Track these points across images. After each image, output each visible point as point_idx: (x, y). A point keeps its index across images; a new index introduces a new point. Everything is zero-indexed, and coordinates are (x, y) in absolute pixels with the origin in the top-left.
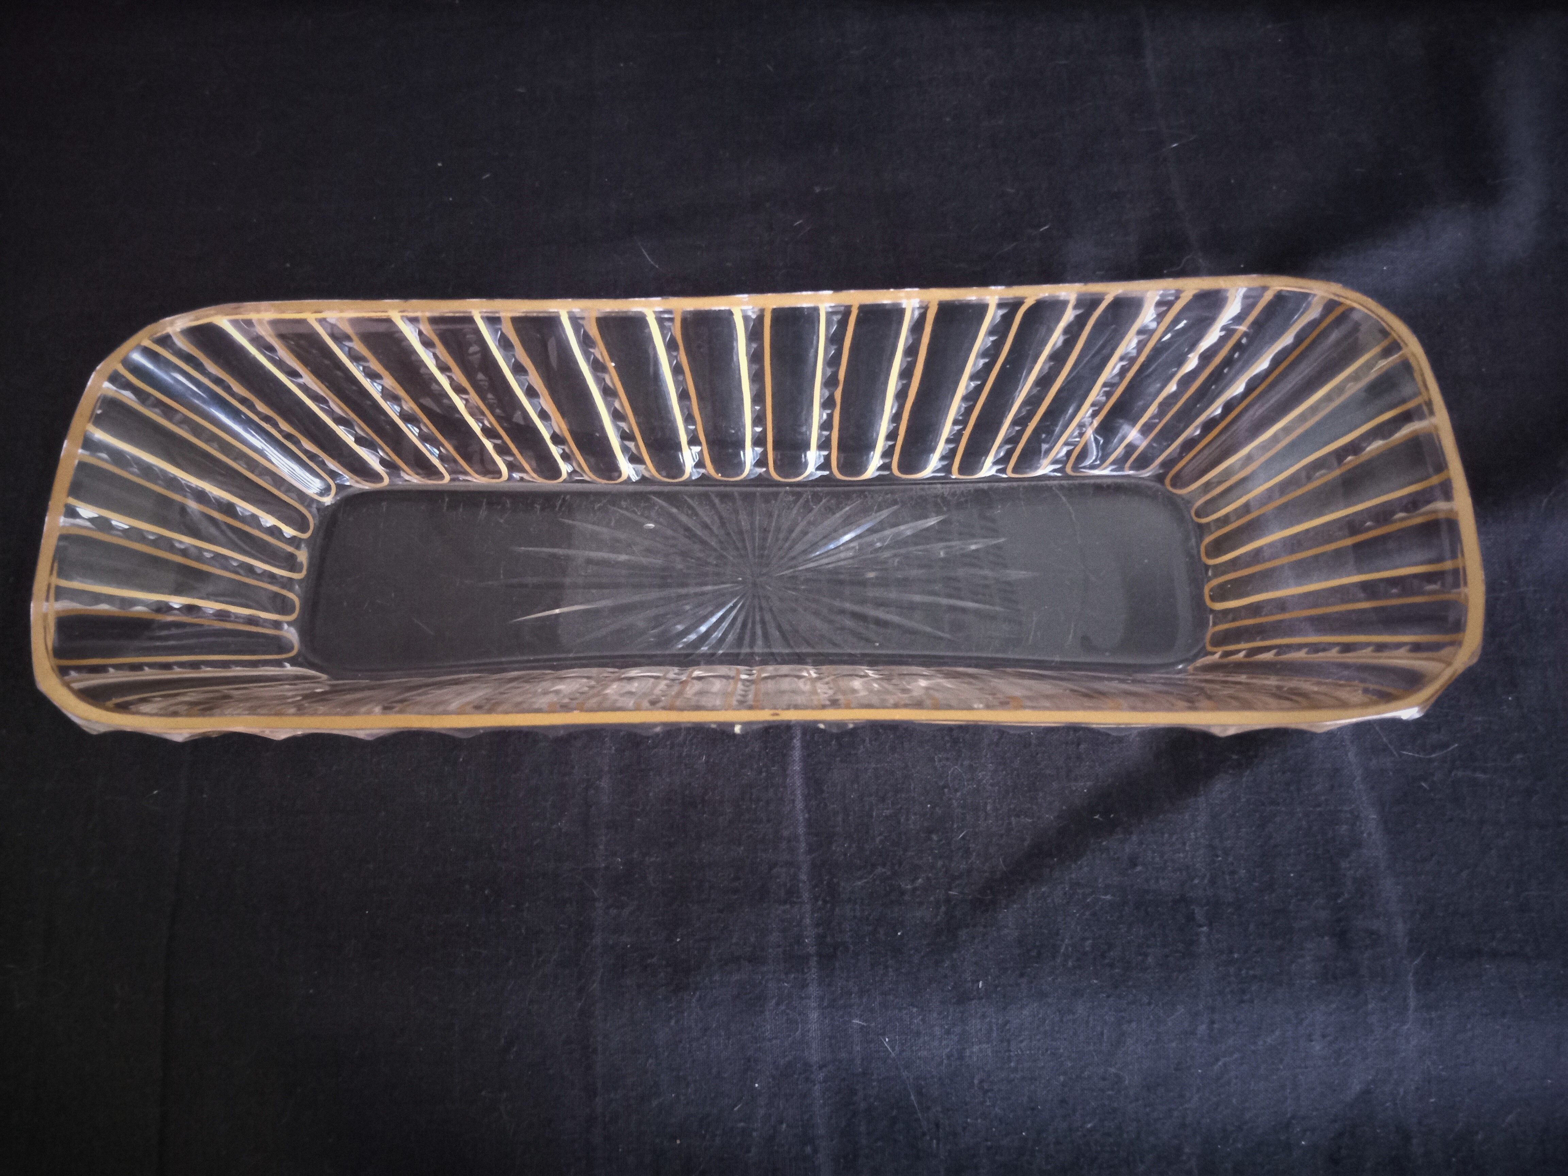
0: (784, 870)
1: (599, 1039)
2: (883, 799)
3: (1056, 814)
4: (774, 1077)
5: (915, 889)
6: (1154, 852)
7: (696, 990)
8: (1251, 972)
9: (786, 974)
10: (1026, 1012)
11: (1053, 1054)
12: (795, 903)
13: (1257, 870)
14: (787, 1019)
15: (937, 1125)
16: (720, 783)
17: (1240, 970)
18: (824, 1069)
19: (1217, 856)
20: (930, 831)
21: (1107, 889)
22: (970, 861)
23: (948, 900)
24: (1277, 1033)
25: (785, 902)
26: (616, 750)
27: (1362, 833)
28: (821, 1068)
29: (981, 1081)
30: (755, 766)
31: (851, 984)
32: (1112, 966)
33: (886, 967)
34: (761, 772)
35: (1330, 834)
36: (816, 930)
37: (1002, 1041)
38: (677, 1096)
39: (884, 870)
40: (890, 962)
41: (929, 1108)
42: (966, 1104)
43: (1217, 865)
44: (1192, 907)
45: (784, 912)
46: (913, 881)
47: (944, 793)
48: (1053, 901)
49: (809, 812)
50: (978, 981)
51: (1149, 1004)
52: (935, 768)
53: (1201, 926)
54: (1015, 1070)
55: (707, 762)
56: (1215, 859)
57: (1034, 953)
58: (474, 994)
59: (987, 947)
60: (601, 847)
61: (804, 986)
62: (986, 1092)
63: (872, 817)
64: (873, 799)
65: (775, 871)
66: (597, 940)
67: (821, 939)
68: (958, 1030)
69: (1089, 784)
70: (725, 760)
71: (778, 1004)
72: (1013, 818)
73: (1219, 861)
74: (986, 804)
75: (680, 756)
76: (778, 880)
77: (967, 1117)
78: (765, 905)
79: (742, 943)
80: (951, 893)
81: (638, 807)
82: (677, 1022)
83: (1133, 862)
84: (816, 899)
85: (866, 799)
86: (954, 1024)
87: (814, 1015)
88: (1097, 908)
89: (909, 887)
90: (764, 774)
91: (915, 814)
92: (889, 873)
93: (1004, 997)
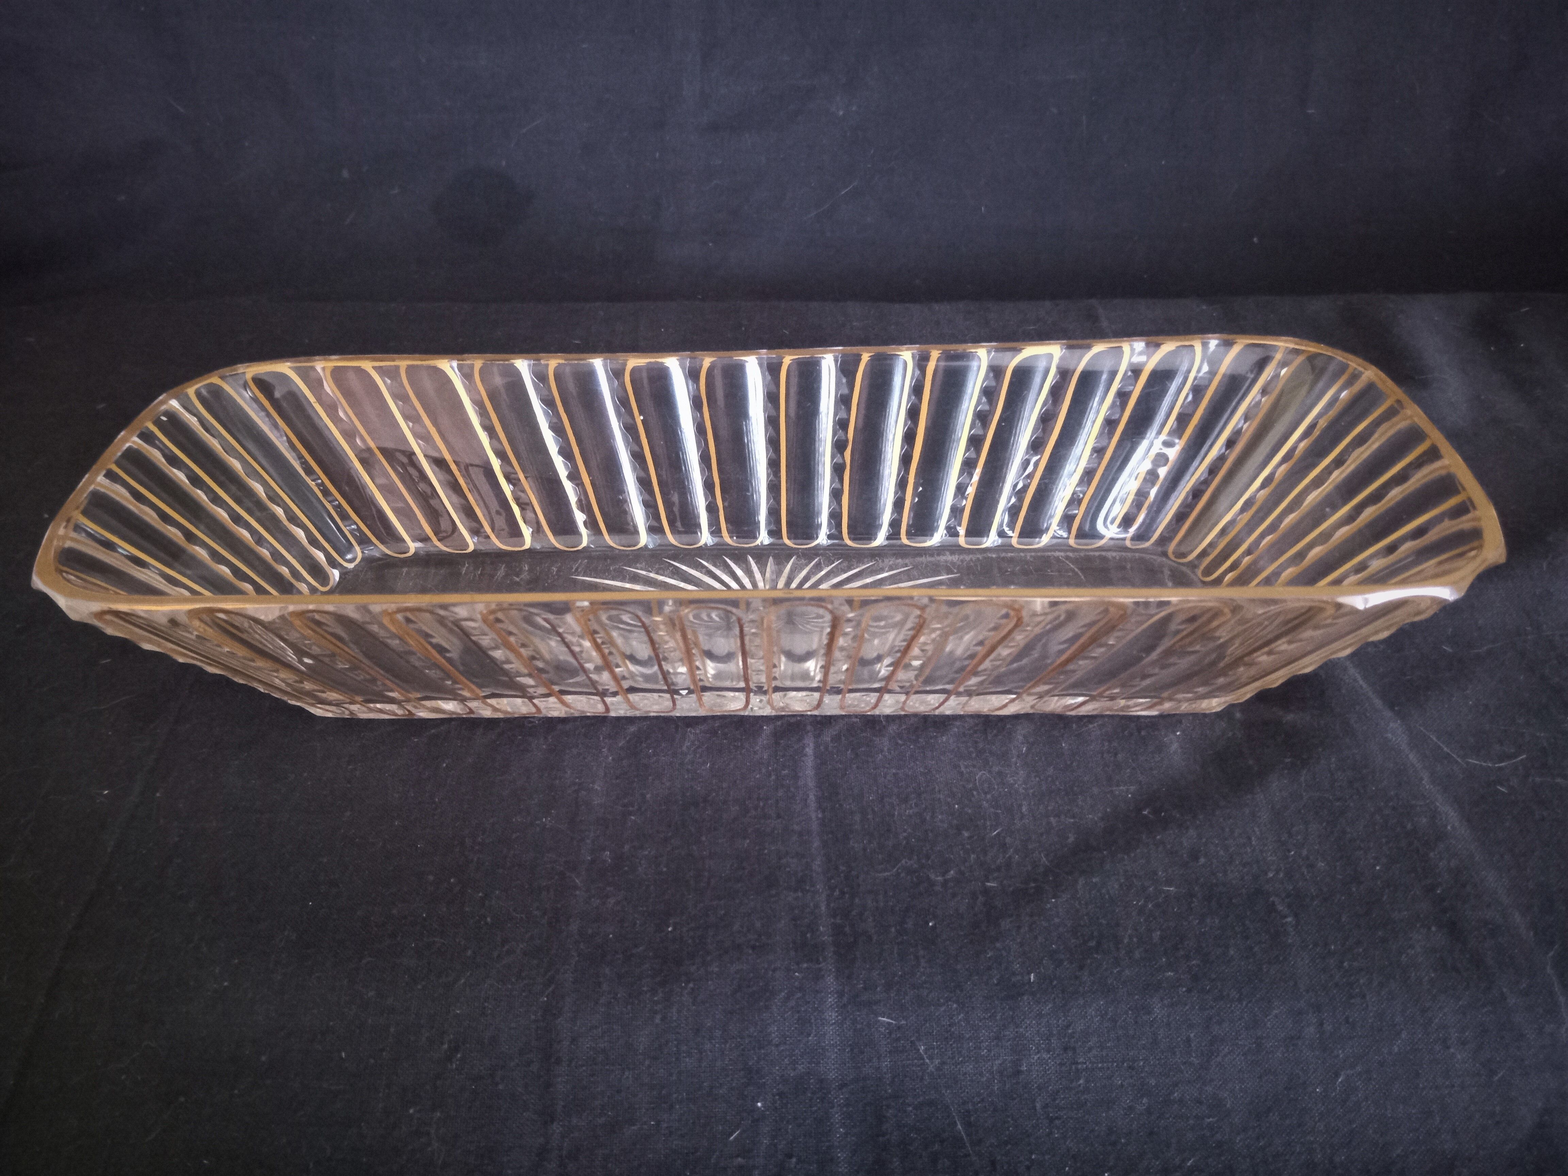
0: (795, 860)
1: (566, 1043)
2: (906, 800)
3: (1100, 815)
4: (781, 1094)
5: (946, 882)
6: (1216, 845)
7: (688, 982)
8: (1355, 964)
9: (798, 964)
10: (1091, 1011)
11: (1130, 1068)
12: (808, 891)
13: (1338, 864)
14: (799, 1019)
15: (993, 1163)
16: (725, 785)
17: (1342, 962)
18: (844, 1090)
19: (1289, 851)
20: (959, 829)
21: (1169, 882)
22: (1007, 856)
23: (986, 891)
24: (1404, 1035)
25: (796, 891)
26: (613, 759)
27: (1446, 826)
28: (842, 1086)
29: (1046, 1106)
30: (764, 770)
31: (875, 974)
32: (1187, 957)
33: (917, 958)
34: (770, 775)
35: (1409, 826)
36: (832, 920)
37: (1066, 1049)
38: (658, 1123)
39: (909, 863)
40: (921, 953)
41: (980, 1141)
42: (1028, 1136)
43: (1290, 859)
44: (1271, 899)
45: (796, 899)
46: (944, 874)
47: (973, 795)
48: (1108, 893)
49: (823, 812)
50: (1029, 973)
51: (1240, 1000)
52: (961, 774)
53: (1286, 917)
54: (1087, 1090)
55: (711, 768)
56: (1287, 854)
57: (1092, 944)
58: (419, 987)
59: (1036, 938)
60: (588, 841)
61: (818, 976)
62: (1051, 1120)
63: (893, 815)
64: (895, 800)
65: (784, 861)
66: (574, 927)
67: (838, 930)
68: (1009, 1033)
69: (1132, 788)
70: (732, 766)
71: (788, 998)
72: (1052, 818)
73: (1292, 856)
74: (1020, 806)
75: (682, 764)
76: (788, 869)
77: (1031, 1153)
78: (773, 892)
79: (745, 930)
80: (989, 884)
81: (633, 807)
82: (663, 1019)
83: (1194, 855)
84: (832, 889)
85: (887, 799)
86: (1004, 1025)
87: (832, 1015)
88: (1160, 900)
89: (940, 878)
90: (773, 777)
91: (942, 813)
92: (915, 866)
93: (1063, 992)
